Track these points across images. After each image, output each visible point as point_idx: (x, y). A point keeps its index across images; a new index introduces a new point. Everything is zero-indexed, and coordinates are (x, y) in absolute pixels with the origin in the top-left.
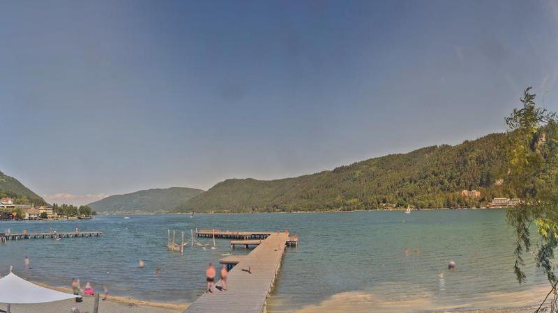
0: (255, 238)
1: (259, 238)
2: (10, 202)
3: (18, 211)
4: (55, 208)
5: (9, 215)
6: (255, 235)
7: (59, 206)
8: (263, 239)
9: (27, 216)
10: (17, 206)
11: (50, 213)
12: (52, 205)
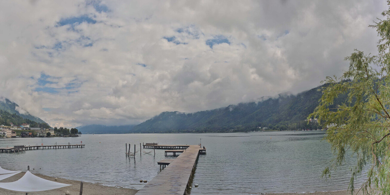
0: (180, 149)
1: (183, 149)
2: (28, 126)
3: (33, 132)
4: (56, 129)
5: (27, 134)
6: (180, 146)
7: (58, 128)
8: (185, 149)
9: (38, 135)
10: (32, 129)
11: (52, 133)
12: (54, 128)
